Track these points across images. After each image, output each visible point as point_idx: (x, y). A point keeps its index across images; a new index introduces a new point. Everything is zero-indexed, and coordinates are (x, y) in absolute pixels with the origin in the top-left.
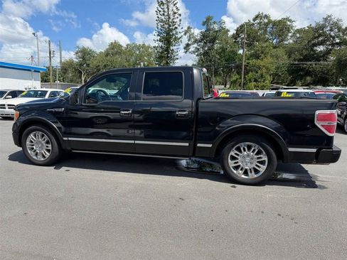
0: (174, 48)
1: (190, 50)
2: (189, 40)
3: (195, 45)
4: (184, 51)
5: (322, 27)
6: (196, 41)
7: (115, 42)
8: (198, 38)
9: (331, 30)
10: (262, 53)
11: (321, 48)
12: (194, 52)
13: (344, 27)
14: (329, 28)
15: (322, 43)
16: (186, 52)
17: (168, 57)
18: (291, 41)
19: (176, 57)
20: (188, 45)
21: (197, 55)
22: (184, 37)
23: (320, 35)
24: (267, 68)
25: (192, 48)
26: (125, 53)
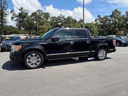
0: (5, 18)
1: (14, 20)
2: (13, 15)
3: (16, 18)
4: (11, 19)
5: (60, 17)
6: (16, 16)
8: (17, 15)
9: (62, 19)
10: (43, 23)
11: (59, 24)
12: (15, 21)
13: (65, 18)
14: (61, 18)
15: (60, 22)
17: (2, 21)
18: (50, 20)
19: (7, 22)
20: (13, 17)
23: (59, 20)
24: (46, 29)
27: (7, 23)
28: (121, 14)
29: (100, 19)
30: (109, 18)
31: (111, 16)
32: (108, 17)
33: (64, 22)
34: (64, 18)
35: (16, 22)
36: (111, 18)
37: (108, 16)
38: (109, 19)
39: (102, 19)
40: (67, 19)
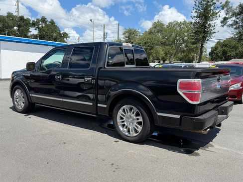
0: (211, 23)
1: (228, 23)
2: (226, 14)
3: (234, 18)
4: (221, 24)
6: (234, 14)
7: (158, 22)
8: (237, 11)
12: (231, 25)
16: (223, 26)
17: (205, 31)
19: (214, 31)
20: (225, 19)
21: (235, 28)
22: (222, 11)
25: (230, 22)
26: (166, 31)
27: (215, 33)
35: (232, 29)
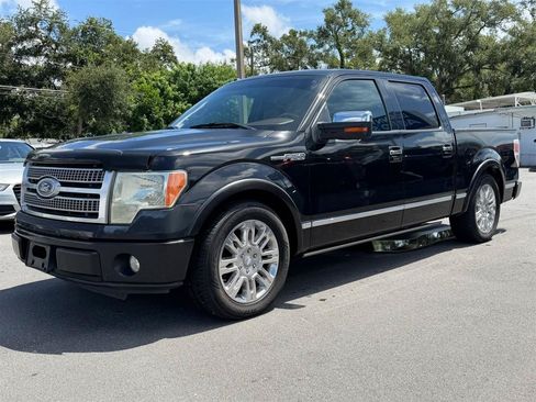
9: (50, 30)
23: (31, 36)
28: (367, 24)
29: (265, 47)
30: (312, 42)
31: (322, 34)
32: (305, 38)
33: (63, 50)
34: (63, 29)
36: (321, 46)
37: (304, 34)
38: (313, 47)
39: (278, 47)
40: (84, 33)
